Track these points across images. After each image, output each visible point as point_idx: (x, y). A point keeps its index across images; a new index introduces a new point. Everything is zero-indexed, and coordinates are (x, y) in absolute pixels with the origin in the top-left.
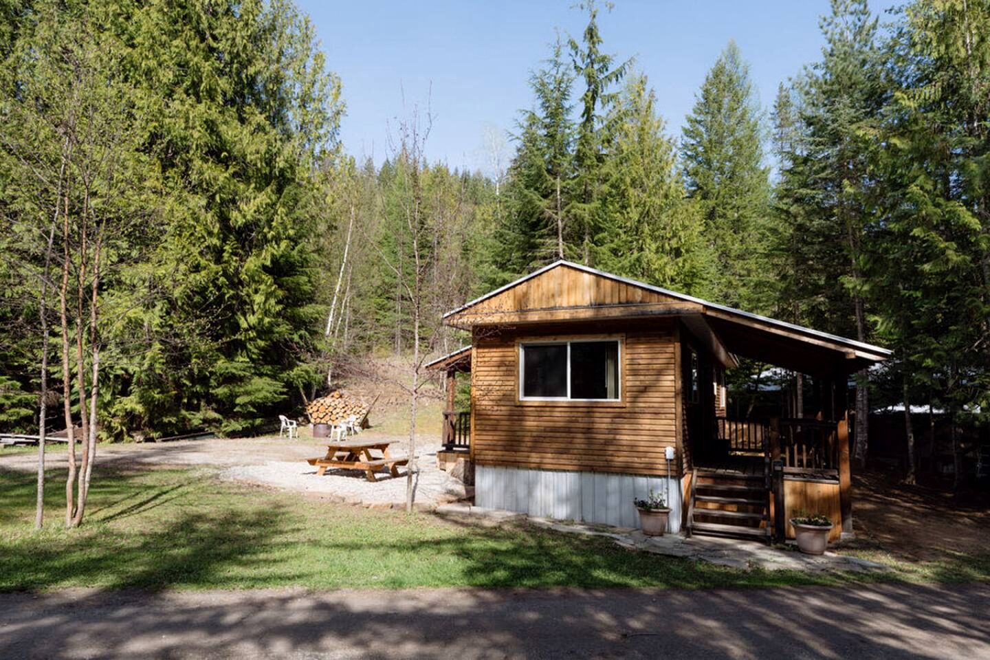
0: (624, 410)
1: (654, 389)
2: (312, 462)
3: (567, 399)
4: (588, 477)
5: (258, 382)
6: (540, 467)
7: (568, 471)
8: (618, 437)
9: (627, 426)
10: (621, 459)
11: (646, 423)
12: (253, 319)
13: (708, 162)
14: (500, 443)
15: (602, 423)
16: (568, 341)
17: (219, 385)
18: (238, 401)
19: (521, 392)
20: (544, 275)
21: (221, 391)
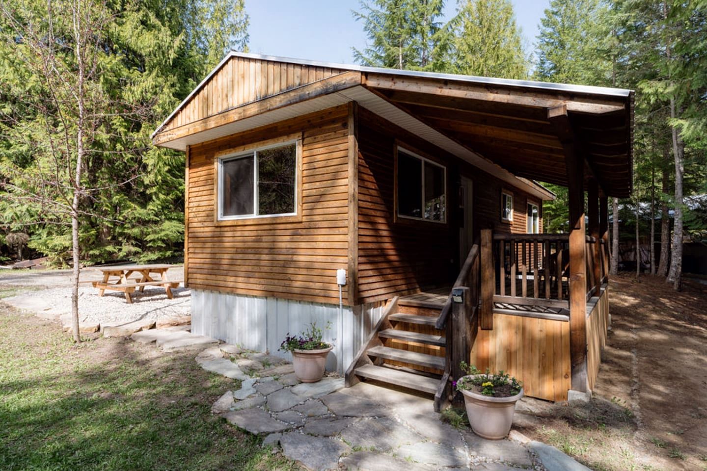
0: (299, 226)
1: (328, 198)
2: (95, 284)
3: (255, 216)
4: (272, 302)
5: (167, 224)
6: (233, 291)
7: (256, 297)
8: (295, 258)
9: (303, 245)
10: (298, 284)
11: (322, 239)
12: (152, 177)
13: (562, 45)
14: (206, 266)
15: (284, 242)
16: (254, 150)
17: (133, 226)
18: (148, 238)
19: (220, 211)
20: (220, 73)
21: (136, 231)
